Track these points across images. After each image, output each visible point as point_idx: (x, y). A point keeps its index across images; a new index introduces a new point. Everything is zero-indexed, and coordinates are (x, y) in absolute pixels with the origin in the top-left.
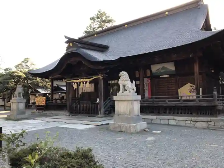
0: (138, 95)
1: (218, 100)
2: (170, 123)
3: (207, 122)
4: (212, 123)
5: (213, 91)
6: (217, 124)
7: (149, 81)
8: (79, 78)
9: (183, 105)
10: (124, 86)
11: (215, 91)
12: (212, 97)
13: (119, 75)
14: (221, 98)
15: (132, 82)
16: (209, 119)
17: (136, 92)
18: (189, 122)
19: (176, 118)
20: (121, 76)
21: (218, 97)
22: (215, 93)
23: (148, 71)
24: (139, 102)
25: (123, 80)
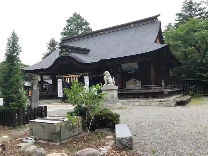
0: (116, 86)
1: (165, 88)
2: (135, 104)
3: (158, 102)
4: (161, 103)
5: (162, 82)
6: (164, 103)
7: (120, 75)
8: (70, 74)
9: (143, 92)
10: (107, 81)
11: (163, 83)
12: (161, 86)
13: (104, 73)
14: (167, 87)
15: (112, 78)
16: (159, 100)
17: (115, 84)
18: (148, 103)
19: (139, 100)
20: (105, 74)
21: (165, 86)
22: (163, 84)
23: (119, 68)
24: (117, 90)
25: (107, 77)
